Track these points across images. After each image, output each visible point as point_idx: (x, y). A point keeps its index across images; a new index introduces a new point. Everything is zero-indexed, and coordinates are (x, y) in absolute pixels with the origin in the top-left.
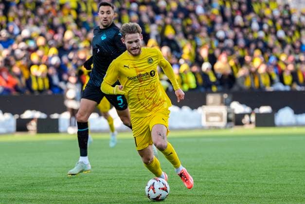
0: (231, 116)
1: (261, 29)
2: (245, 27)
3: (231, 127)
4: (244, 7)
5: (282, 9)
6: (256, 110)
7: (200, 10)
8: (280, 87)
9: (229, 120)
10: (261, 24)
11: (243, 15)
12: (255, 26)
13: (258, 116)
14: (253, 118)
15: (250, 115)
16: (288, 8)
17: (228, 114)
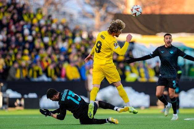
0: (6, 100)
1: (31, 34)
3: (6, 108)
4: (16, 16)
5: (46, 19)
6: (26, 96)
8: (44, 78)
9: (4, 103)
10: (31, 30)
11: (15, 22)
12: (26, 31)
13: (27, 100)
14: (23, 102)
15: (20, 99)
16: (50, 18)
17: (3, 98)
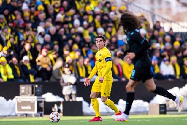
0: (42, 105)
1: (81, 25)
2: (66, 22)
7: (25, 7)
17: (38, 103)
